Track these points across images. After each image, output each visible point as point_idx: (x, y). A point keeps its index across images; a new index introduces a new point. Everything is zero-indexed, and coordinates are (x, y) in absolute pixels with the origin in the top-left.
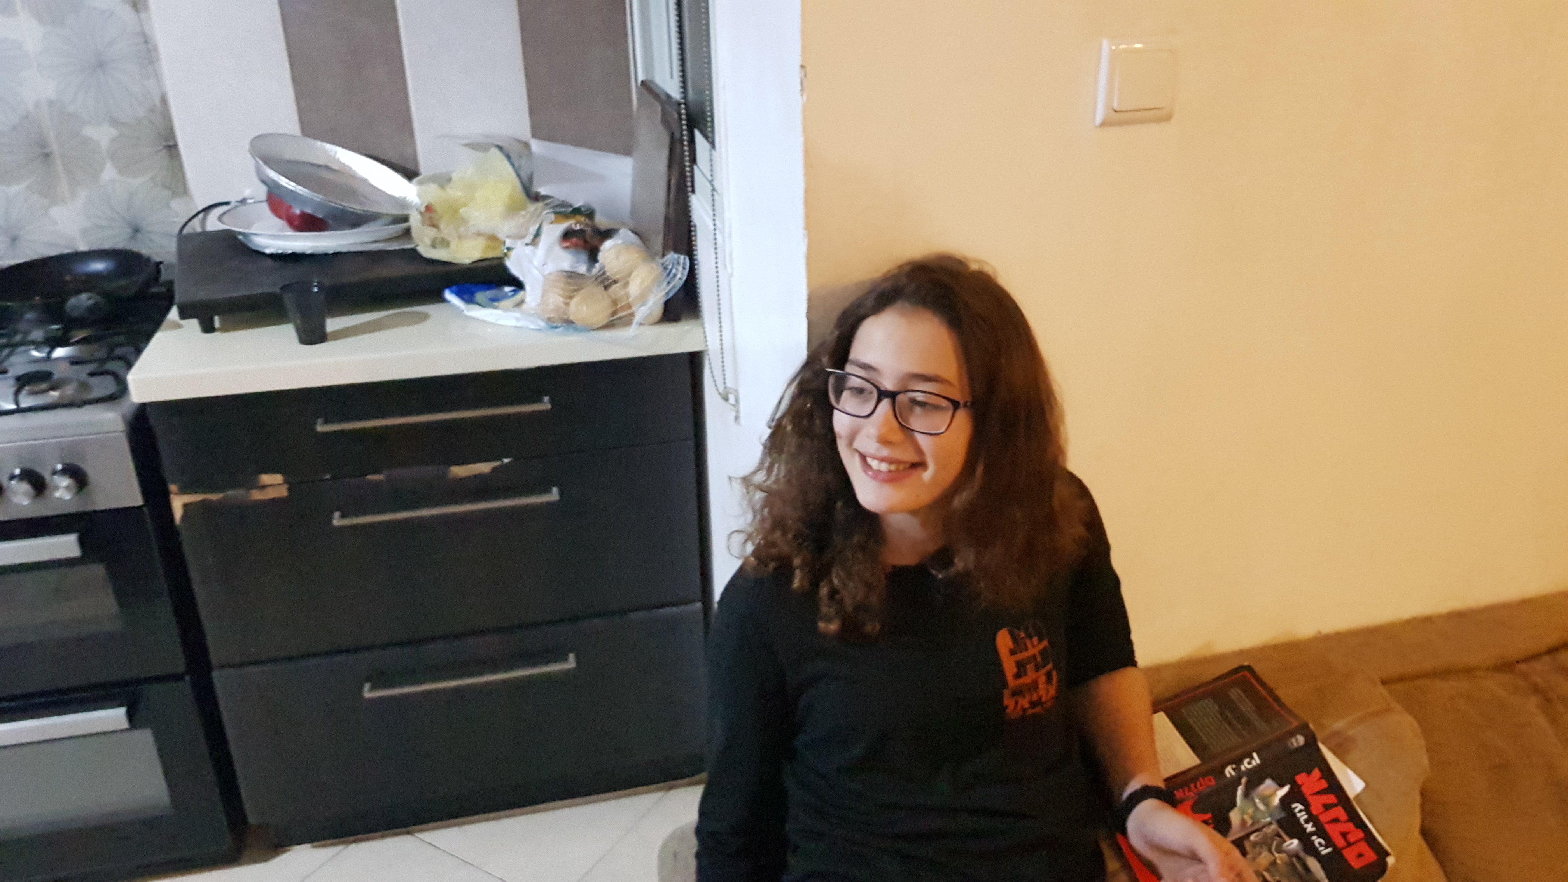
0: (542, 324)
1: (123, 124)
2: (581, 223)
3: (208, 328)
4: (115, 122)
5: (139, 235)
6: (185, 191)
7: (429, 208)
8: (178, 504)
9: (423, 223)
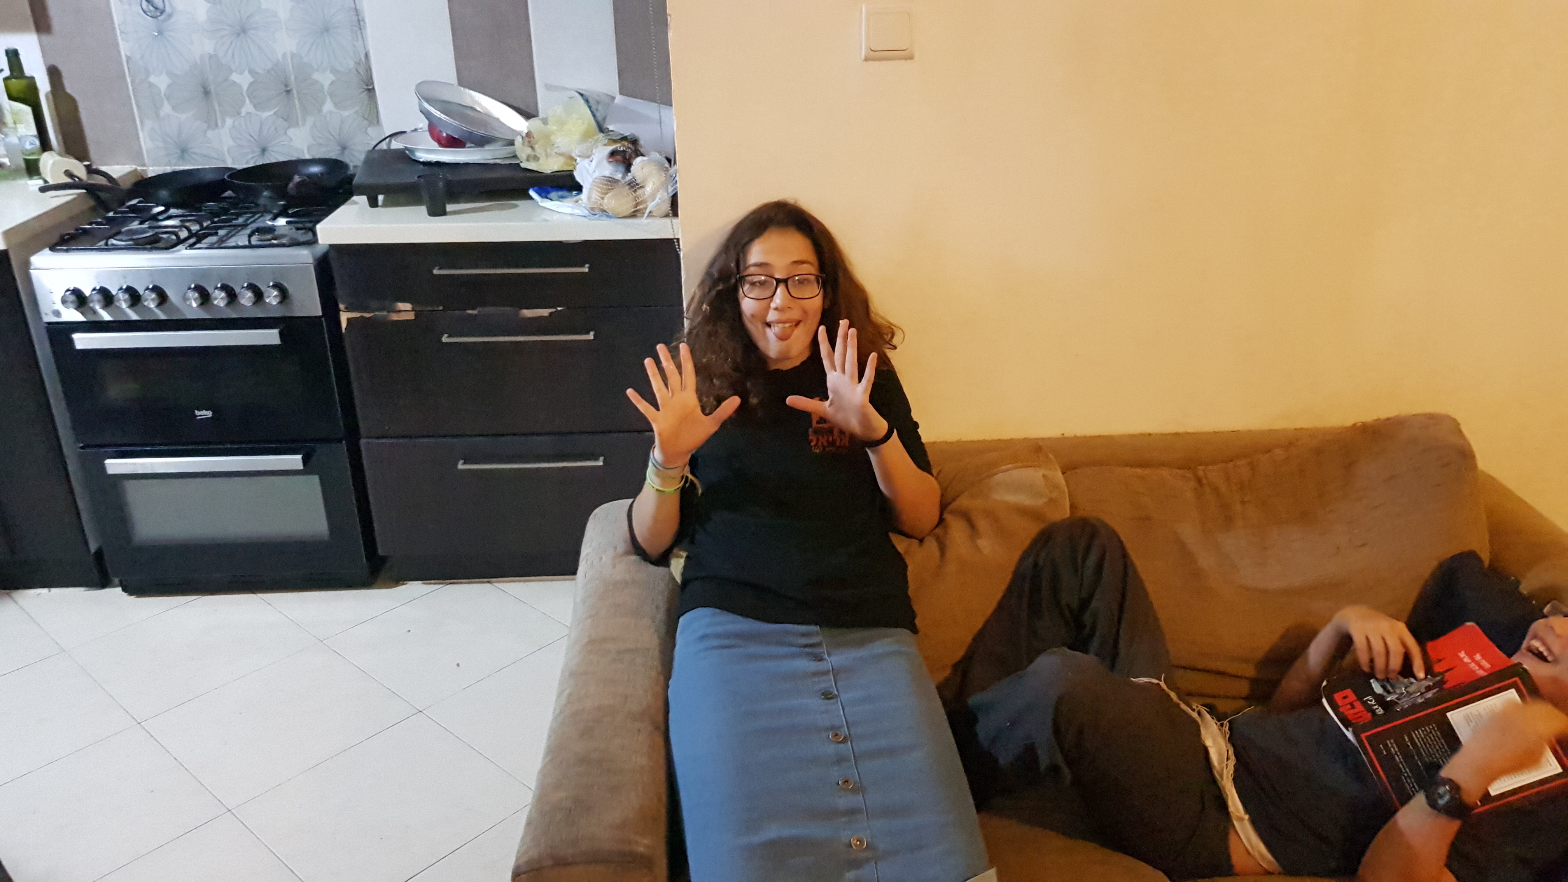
0: (586, 212)
1: (338, 71)
2: (624, 146)
3: (373, 203)
4: (334, 71)
5: (346, 152)
6: (378, 121)
7: (529, 134)
8: (344, 317)
9: (523, 144)
